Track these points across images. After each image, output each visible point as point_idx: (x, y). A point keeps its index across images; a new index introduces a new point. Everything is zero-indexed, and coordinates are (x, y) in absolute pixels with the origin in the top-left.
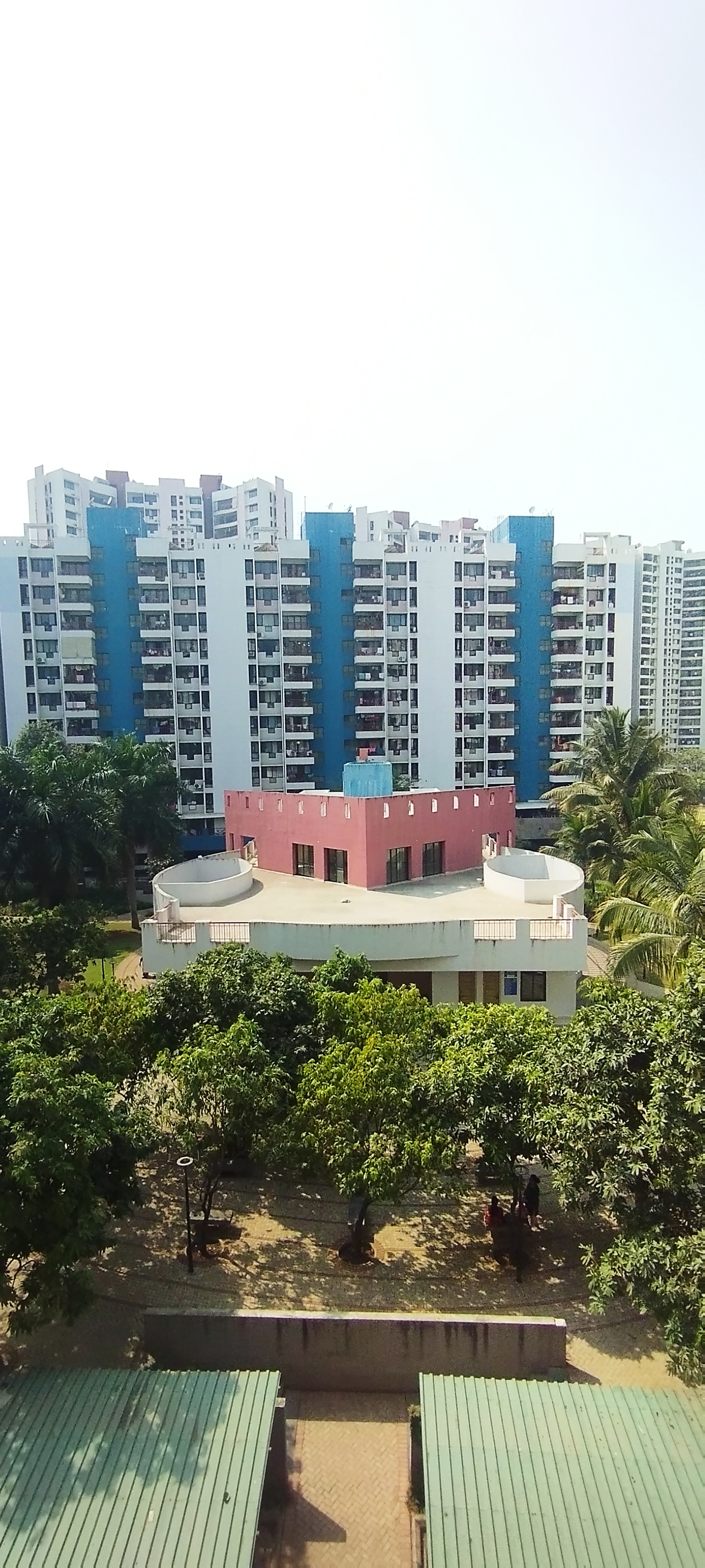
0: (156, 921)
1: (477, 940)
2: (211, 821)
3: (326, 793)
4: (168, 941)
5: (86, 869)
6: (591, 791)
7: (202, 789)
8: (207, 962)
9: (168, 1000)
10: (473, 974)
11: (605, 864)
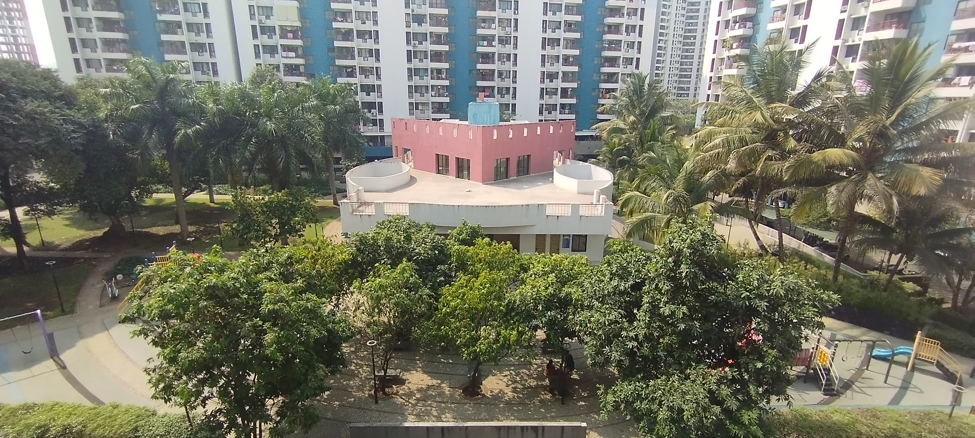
0: (349, 201)
1: (547, 216)
2: (382, 137)
3: (457, 121)
4: (357, 213)
5: (301, 166)
6: (622, 125)
7: (376, 116)
8: (383, 227)
9: (358, 250)
10: (544, 236)
11: (626, 171)
